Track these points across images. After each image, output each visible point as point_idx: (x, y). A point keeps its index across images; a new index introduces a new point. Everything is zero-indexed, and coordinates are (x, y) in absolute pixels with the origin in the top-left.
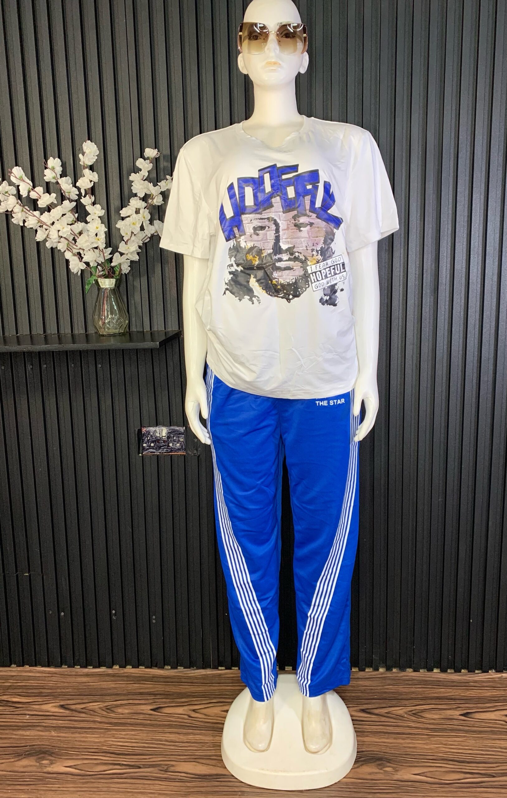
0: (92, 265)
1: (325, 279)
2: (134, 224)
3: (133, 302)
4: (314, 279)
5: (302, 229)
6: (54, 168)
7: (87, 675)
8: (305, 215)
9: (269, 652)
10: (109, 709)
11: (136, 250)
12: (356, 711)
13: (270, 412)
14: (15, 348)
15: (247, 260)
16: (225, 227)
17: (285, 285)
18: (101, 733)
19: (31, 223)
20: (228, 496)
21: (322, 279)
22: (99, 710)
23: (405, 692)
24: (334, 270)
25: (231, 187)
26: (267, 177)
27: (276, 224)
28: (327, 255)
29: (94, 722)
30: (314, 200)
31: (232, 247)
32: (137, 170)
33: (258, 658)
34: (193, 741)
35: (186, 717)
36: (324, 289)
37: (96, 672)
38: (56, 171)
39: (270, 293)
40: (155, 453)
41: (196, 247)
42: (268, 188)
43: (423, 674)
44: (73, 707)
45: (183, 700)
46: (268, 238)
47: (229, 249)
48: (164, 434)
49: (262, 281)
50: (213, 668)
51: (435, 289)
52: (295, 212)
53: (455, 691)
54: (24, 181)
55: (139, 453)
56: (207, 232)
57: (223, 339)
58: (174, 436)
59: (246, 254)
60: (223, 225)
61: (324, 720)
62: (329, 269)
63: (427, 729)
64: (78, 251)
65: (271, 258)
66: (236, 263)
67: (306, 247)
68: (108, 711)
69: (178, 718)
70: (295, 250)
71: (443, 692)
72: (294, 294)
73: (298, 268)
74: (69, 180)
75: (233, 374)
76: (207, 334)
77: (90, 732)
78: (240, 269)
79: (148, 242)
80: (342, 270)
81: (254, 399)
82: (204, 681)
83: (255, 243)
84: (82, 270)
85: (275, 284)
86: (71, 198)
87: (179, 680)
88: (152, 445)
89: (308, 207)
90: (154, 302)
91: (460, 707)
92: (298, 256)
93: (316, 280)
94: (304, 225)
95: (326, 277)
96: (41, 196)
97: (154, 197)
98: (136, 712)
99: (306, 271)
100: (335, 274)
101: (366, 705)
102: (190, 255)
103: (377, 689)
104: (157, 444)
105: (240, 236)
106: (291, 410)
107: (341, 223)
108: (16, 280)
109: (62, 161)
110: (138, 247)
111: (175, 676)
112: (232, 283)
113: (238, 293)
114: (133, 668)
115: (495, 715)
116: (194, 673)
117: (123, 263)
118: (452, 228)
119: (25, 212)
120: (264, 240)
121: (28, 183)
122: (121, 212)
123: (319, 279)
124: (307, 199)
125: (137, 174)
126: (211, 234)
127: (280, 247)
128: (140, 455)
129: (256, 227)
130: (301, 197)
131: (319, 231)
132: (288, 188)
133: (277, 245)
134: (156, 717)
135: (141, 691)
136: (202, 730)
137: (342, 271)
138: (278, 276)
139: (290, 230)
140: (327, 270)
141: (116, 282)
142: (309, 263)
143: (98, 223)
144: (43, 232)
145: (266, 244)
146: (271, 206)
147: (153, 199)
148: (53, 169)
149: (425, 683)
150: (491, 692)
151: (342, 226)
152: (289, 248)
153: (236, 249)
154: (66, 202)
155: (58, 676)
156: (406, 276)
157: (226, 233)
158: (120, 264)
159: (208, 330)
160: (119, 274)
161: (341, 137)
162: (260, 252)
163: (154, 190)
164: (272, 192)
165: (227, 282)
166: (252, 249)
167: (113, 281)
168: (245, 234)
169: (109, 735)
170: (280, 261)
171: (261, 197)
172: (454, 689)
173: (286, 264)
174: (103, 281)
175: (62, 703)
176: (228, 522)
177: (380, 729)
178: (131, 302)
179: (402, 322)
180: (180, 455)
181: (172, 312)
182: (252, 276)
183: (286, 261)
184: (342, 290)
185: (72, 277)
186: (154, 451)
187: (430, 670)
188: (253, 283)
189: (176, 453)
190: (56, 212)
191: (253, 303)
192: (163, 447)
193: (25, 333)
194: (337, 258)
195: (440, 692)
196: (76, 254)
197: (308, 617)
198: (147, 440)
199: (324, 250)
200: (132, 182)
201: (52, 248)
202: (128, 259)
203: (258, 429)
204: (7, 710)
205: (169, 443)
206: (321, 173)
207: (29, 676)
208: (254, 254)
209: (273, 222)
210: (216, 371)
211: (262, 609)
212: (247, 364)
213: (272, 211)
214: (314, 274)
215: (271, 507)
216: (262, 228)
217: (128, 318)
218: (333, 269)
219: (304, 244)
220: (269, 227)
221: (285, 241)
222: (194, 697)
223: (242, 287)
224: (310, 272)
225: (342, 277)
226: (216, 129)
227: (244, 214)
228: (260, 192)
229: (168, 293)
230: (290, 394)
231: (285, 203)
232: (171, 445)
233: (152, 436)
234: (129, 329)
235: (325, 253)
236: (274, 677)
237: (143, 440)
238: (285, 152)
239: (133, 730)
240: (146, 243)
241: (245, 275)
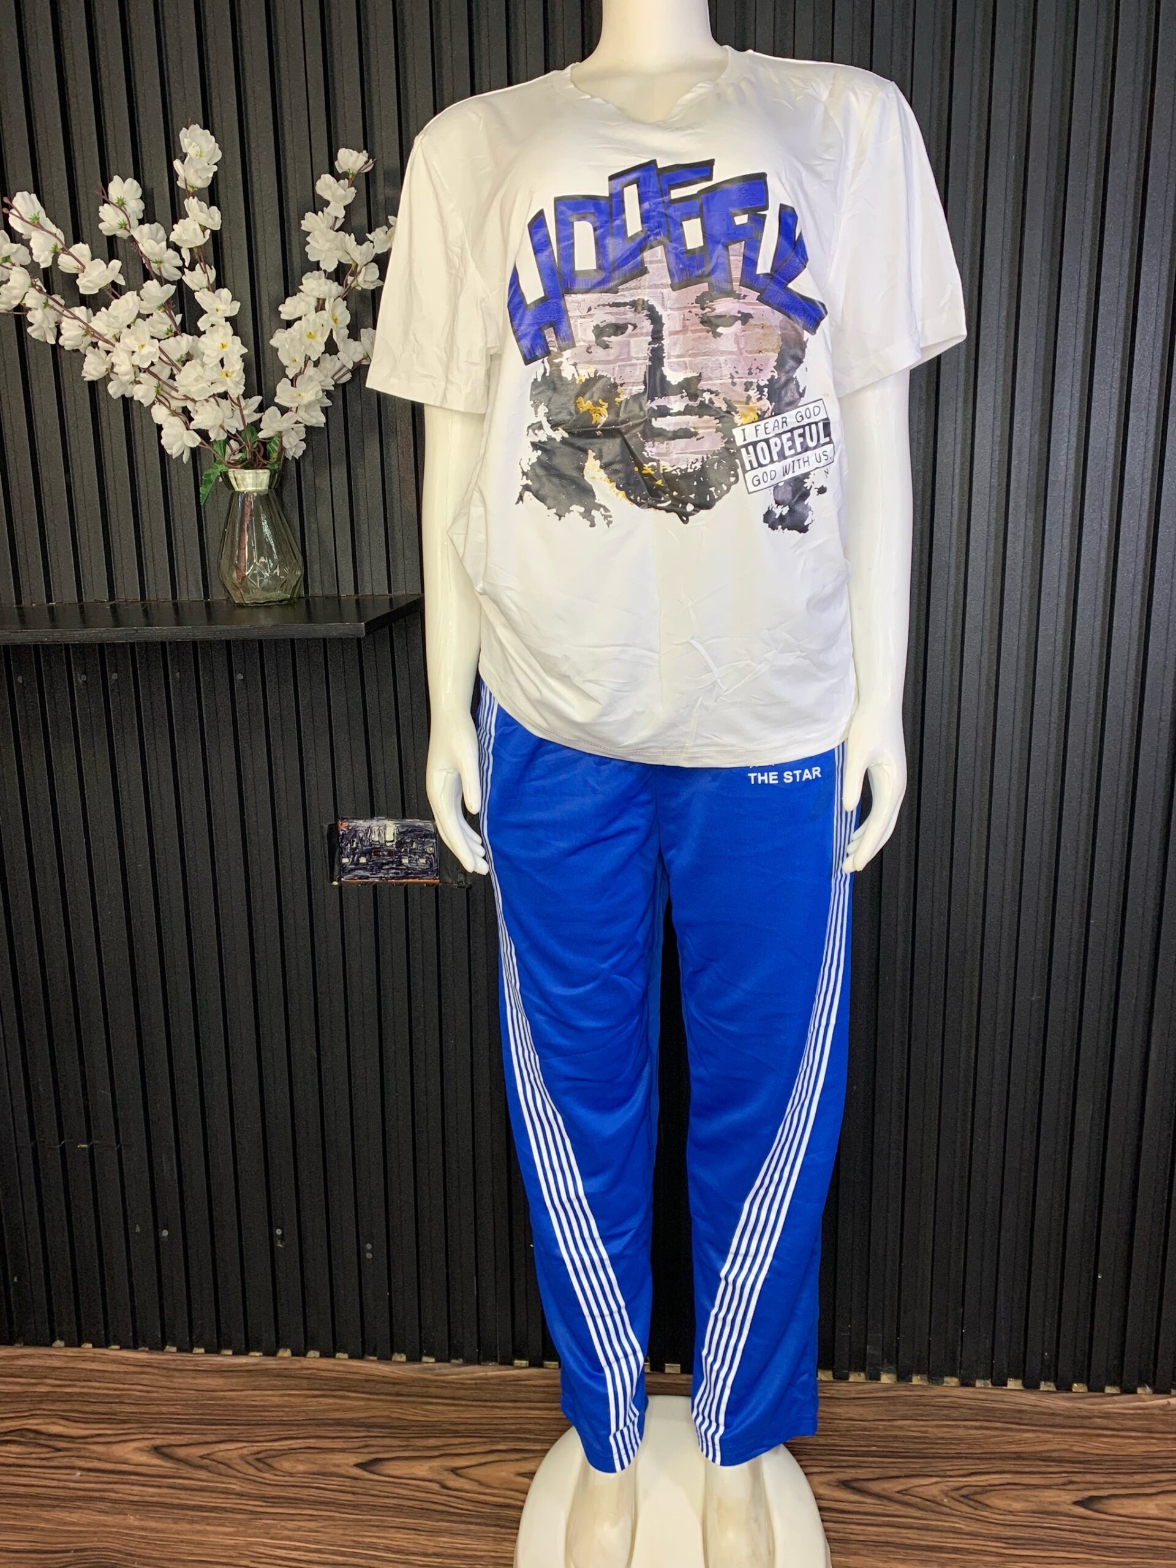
0: (212, 436)
1: (779, 461)
2: (310, 335)
3: (314, 526)
4: (750, 462)
5: (720, 330)
6: (123, 204)
7: (220, 1371)
8: (730, 293)
9: (626, 1356)
10: (262, 1461)
11: (318, 401)
12: (829, 1484)
13: (635, 796)
14: (44, 634)
15: (577, 411)
16: (523, 328)
17: (676, 476)
18: (240, 1523)
19: (71, 335)
20: (531, 996)
21: (772, 461)
22: (238, 1461)
23: (942, 1438)
24: (801, 439)
25: (537, 223)
26: (631, 194)
27: (655, 319)
28: (787, 399)
29: (226, 1492)
30: (752, 255)
31: (539, 379)
32: (318, 205)
33: (601, 1370)
34: (449, 1551)
35: (435, 1487)
36: (776, 487)
37: (241, 1365)
38: (129, 211)
39: (636, 498)
40: (371, 880)
41: (452, 383)
42: (634, 224)
43: (982, 1390)
44: (182, 1452)
45: (432, 1442)
46: (633, 354)
47: (533, 383)
48: (389, 836)
49: (616, 467)
50: (501, 1364)
51: (1038, 496)
52: (704, 287)
53: (1059, 1438)
54: (42, 228)
55: (332, 880)
56: (481, 344)
57: (517, 616)
58: (412, 842)
59: (577, 396)
60: (516, 322)
61: (757, 1520)
62: (789, 435)
63: (998, 1538)
64: (182, 404)
65: (641, 409)
66: (549, 421)
67: (732, 377)
68: (260, 1465)
69: (419, 1489)
70: (703, 385)
71: (1029, 1440)
72: (697, 502)
73: (710, 433)
74: (158, 230)
75: (541, 705)
76: (481, 608)
77: (215, 1518)
78: (560, 434)
79: (349, 382)
80: (823, 440)
81: (594, 766)
82: (481, 1394)
83: (598, 367)
84: (192, 449)
85: (649, 475)
86: (165, 275)
87: (425, 1389)
88: (363, 860)
89: (736, 273)
90: (364, 528)
91: (1072, 1482)
92: (711, 401)
93: (755, 465)
94: (727, 320)
95: (782, 456)
96: (84, 267)
97: (359, 269)
98: (322, 1470)
99: (730, 440)
100: (806, 449)
101: (853, 1471)
102: (437, 404)
103: (877, 1429)
104: (374, 858)
105: (562, 349)
106: (685, 795)
107: (822, 318)
108: (44, 474)
109: (143, 187)
110: (321, 394)
111: (414, 1380)
112: (540, 472)
113: (555, 499)
114: (321, 1356)
115: (1157, 1505)
116: (459, 1374)
117: (287, 431)
118: (1085, 346)
119: (52, 307)
120: (622, 360)
121: (55, 235)
122: (281, 308)
123: (763, 462)
124: (737, 251)
125: (320, 213)
126: (492, 352)
127: (663, 377)
128: (335, 883)
129: (602, 325)
130: (720, 247)
131: (765, 335)
132: (684, 223)
133: (655, 374)
134: (368, 1485)
135: (337, 1415)
136: (471, 1523)
137: (822, 442)
138: (658, 454)
139: (690, 334)
140: (785, 437)
141: (272, 477)
142: (737, 419)
143: (226, 334)
144: (100, 357)
145: (628, 369)
146: (642, 271)
147: (355, 274)
148: (121, 205)
149: (986, 1415)
150: (1146, 1444)
151: (824, 324)
152: (687, 380)
153: (550, 385)
154: (152, 286)
155: (156, 1371)
156: (968, 464)
157: (526, 343)
158: (280, 435)
159: (481, 594)
160: (279, 459)
161: (824, 96)
162: (613, 389)
163: (359, 254)
164: (643, 235)
165: (527, 468)
166: (590, 382)
167: (264, 476)
168: (574, 346)
169: (256, 1528)
170: (664, 415)
171: (615, 248)
172: (1057, 1433)
173: (676, 424)
174: (239, 477)
175: (158, 1442)
176: (532, 1055)
177: (885, 1534)
178: (309, 528)
179: (957, 575)
180: (428, 885)
181: (407, 552)
182: (591, 454)
183: (679, 413)
184: (822, 490)
185: (173, 470)
186: (368, 874)
187: (1000, 1382)
188: (593, 472)
189: (417, 880)
190: (125, 305)
191: (593, 525)
192: (387, 867)
193: (67, 600)
194: (811, 406)
195: (1026, 1442)
196: (180, 411)
197: (720, 1279)
198: (351, 849)
199: (777, 386)
200: (308, 234)
201: (123, 396)
202: (297, 422)
203: (605, 839)
204: (33, 1456)
205: (400, 858)
206: (770, 181)
207: (92, 1370)
208: (595, 399)
209: (646, 312)
210: (502, 696)
211: (610, 1258)
212: (577, 680)
213: (643, 283)
214: (751, 448)
215: (636, 1021)
216: (619, 329)
217: (301, 563)
218: (800, 435)
219: (727, 371)
220: (635, 327)
221: (678, 364)
222: (457, 1434)
223: (565, 482)
224: (739, 442)
225: (823, 458)
226: (510, 84)
227: (569, 291)
228: (613, 235)
229: (396, 504)
230: (683, 755)
231: (677, 264)
232: (405, 861)
233: (361, 840)
234: (306, 592)
235: (780, 394)
236: (637, 1413)
237: (341, 848)
238: (678, 129)
239: (313, 1518)
240: (344, 385)
241: (574, 451)
